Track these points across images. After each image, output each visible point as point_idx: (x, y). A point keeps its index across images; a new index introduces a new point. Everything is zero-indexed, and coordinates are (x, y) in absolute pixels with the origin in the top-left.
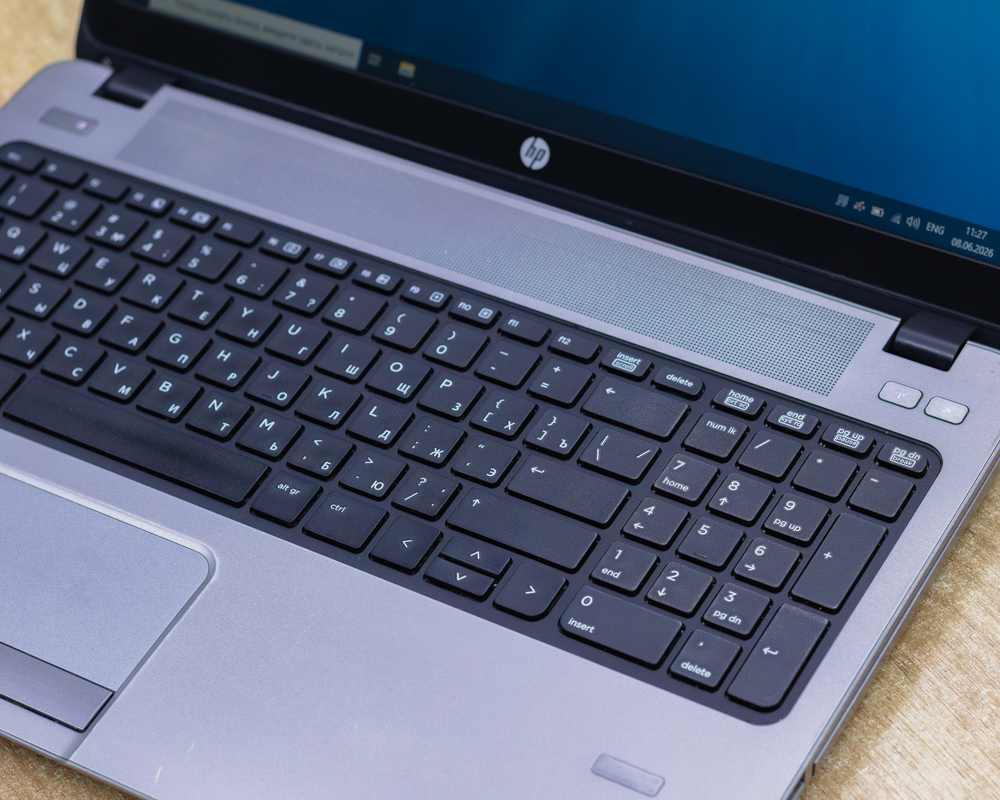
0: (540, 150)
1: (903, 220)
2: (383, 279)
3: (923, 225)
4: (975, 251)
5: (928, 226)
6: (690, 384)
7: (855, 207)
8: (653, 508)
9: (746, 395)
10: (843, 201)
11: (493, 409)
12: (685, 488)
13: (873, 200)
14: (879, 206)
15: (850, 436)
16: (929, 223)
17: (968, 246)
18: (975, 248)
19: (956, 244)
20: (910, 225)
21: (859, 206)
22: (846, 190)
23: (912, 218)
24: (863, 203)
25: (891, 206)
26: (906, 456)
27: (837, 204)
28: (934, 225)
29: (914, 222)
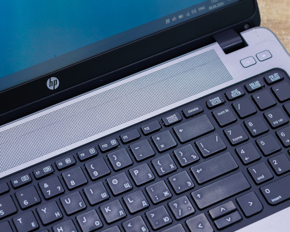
0: (54, 81)
1: (190, 13)
2: (68, 161)
3: (197, 10)
4: (218, 6)
5: (199, 9)
6: (197, 109)
7: (173, 20)
8: (242, 150)
9: (215, 98)
10: (168, 21)
11: (160, 167)
12: (241, 137)
13: (177, 14)
14: (180, 15)
15: (254, 84)
16: (199, 8)
17: (215, 7)
18: (217, 5)
19: (211, 9)
20: (193, 13)
21: (174, 19)
22: (167, 17)
23: (193, 11)
24: (175, 17)
25: (183, 12)
26: (274, 76)
27: (167, 23)
28: (201, 8)
29: (194, 12)
